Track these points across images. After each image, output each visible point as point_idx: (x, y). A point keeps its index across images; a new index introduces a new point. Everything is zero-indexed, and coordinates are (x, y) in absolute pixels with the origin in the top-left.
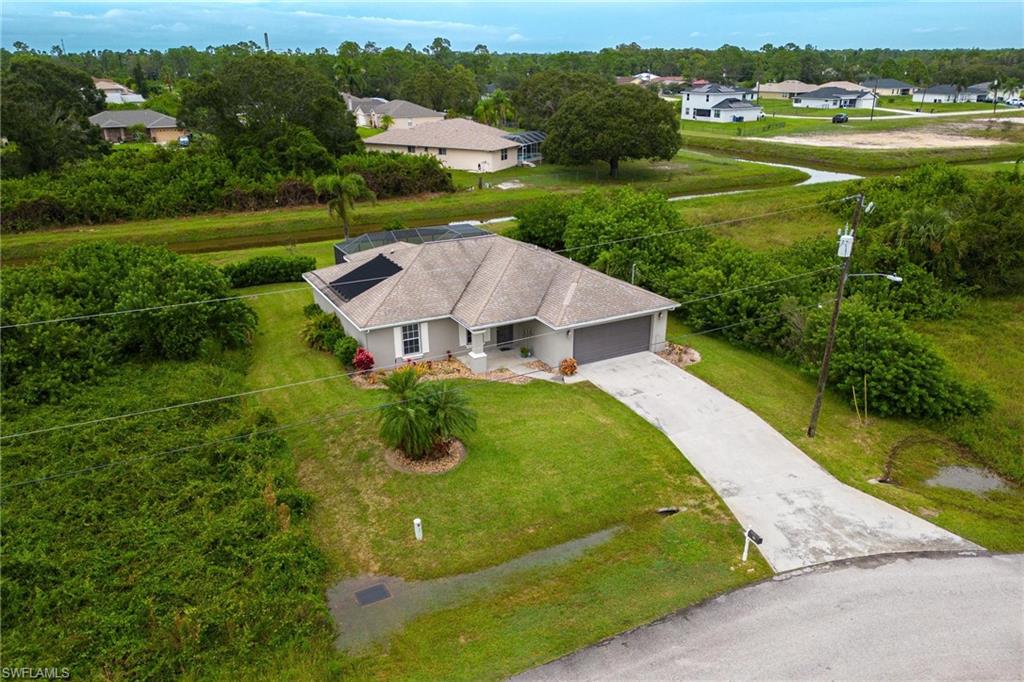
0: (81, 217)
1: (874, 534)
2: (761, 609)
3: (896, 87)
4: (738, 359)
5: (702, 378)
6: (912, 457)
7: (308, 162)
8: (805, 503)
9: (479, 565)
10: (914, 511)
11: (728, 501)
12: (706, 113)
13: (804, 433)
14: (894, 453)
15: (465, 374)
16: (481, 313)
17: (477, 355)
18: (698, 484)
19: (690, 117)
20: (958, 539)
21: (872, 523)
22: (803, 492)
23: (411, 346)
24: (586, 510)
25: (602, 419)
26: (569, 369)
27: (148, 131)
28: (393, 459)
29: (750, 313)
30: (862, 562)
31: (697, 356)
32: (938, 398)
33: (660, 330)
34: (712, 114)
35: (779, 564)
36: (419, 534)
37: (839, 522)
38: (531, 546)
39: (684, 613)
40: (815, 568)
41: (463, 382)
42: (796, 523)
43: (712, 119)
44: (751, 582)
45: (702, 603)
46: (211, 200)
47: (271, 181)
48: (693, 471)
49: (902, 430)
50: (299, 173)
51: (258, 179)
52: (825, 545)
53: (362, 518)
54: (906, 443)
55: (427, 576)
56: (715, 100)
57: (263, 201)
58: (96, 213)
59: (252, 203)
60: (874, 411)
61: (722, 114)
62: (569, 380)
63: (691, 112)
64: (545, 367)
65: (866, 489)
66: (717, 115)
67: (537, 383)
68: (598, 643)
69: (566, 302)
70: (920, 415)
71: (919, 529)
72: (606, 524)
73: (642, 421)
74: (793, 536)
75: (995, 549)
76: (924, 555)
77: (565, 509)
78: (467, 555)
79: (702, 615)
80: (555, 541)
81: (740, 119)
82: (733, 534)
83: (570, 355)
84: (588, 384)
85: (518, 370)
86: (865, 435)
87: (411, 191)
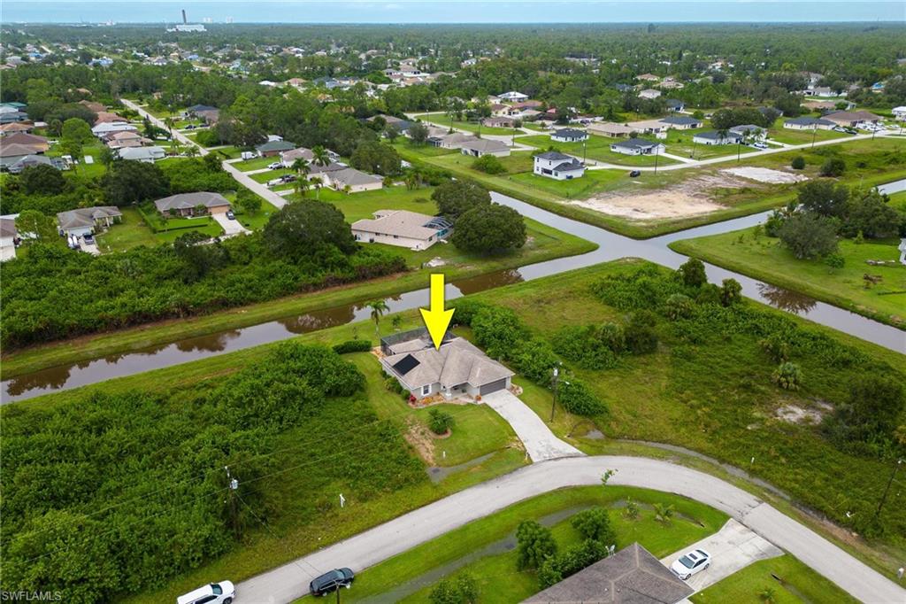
0: (236, 304)
1: (561, 452)
2: (529, 471)
3: (688, 123)
4: (535, 390)
5: (522, 400)
6: (580, 429)
7: (337, 265)
8: (544, 443)
9: (460, 463)
10: (573, 445)
11: (525, 444)
12: (550, 172)
13: (549, 421)
14: (575, 427)
15: (444, 401)
16: (450, 380)
17: (448, 395)
18: (517, 438)
19: (540, 173)
20: (581, 452)
21: (561, 449)
22: (545, 441)
23: (426, 392)
24: (487, 447)
25: (490, 419)
26: (479, 399)
27: (206, 208)
28: (432, 434)
29: (540, 374)
30: (556, 459)
31: (521, 390)
32: (589, 409)
33: (509, 383)
34: (553, 173)
35: (534, 460)
36: (444, 455)
37: (553, 449)
38: (473, 458)
39: (511, 472)
40: (543, 461)
41: (444, 405)
42: (541, 449)
43: (553, 176)
44: (528, 465)
45: (515, 470)
46: (292, 288)
47: (321, 276)
48: (516, 435)
49: (580, 419)
50: (332, 271)
51: (313, 276)
52: (547, 455)
53: (428, 451)
54: (580, 423)
55: (448, 466)
56: (555, 164)
57: (316, 287)
58: (242, 301)
59: (312, 288)
60: (572, 412)
61: (559, 174)
62: (479, 403)
63: (540, 170)
64: (470, 397)
65: (563, 439)
66: (556, 175)
67: (469, 404)
68: (491, 479)
69: (477, 376)
70: (585, 414)
71: (572, 450)
72: (492, 452)
73: (502, 418)
74: (540, 453)
75: (590, 455)
76: (571, 457)
77: (481, 447)
78: (457, 461)
79: (514, 473)
80: (479, 456)
81: (570, 177)
82: (524, 453)
83: (479, 394)
84: (485, 404)
85: (463, 400)
86: (569, 420)
87: (387, 274)
